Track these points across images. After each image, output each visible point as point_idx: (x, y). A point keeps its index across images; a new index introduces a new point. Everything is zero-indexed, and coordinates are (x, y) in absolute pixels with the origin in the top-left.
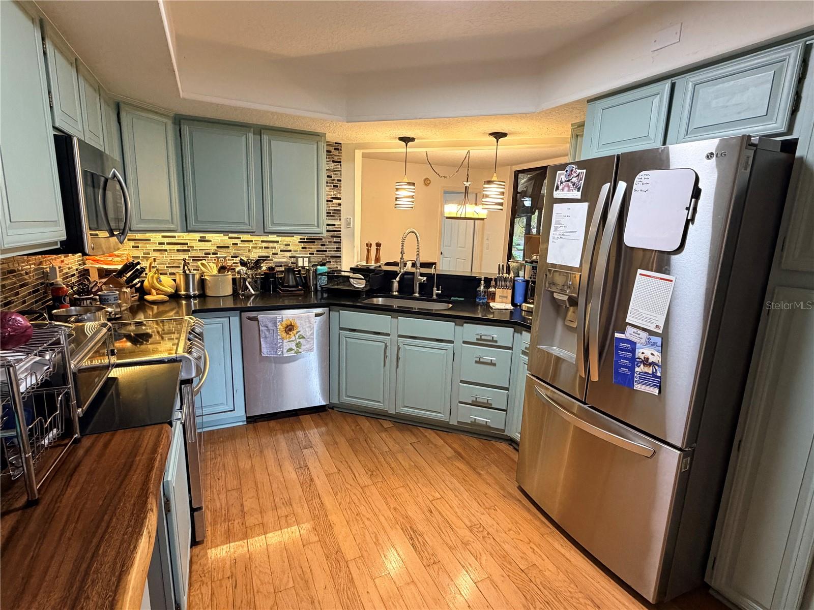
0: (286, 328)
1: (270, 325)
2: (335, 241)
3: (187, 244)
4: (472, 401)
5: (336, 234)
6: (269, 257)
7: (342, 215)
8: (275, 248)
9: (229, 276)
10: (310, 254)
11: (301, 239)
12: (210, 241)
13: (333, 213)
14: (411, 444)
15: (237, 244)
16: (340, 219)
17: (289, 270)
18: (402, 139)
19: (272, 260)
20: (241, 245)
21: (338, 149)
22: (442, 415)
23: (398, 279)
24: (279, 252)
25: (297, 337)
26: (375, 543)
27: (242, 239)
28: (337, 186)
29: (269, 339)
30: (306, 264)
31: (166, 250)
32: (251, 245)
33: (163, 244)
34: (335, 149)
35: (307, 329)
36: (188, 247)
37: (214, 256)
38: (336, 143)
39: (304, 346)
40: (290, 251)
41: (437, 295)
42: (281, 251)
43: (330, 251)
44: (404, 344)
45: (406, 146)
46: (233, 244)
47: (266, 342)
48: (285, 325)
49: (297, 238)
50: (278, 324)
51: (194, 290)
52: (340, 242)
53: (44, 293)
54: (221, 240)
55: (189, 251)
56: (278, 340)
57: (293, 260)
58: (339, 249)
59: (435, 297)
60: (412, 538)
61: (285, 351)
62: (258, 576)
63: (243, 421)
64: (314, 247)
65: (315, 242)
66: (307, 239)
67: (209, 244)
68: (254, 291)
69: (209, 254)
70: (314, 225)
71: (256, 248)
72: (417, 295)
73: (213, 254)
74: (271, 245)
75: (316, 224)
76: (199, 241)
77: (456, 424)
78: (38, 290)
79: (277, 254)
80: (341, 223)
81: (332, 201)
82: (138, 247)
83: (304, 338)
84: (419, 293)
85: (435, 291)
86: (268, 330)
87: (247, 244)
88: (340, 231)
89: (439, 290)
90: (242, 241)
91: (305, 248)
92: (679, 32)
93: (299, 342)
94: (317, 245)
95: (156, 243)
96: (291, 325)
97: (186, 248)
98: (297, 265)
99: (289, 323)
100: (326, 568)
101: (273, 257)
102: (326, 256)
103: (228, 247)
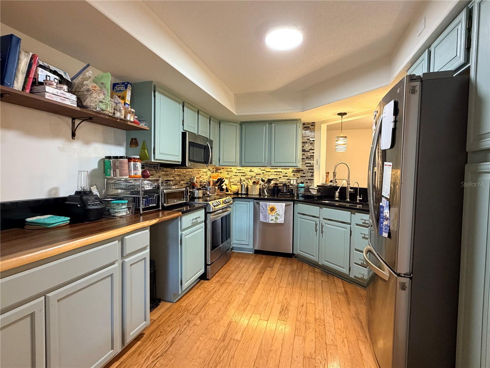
0: (271, 209)
1: (264, 207)
2: (310, 171)
3: (245, 173)
4: (361, 263)
5: (311, 168)
6: (277, 179)
7: (314, 158)
8: (280, 175)
9: (258, 187)
10: (297, 178)
11: (293, 170)
12: (254, 171)
13: (310, 157)
14: (322, 281)
15: (264, 173)
16: (314, 160)
17: (285, 185)
18: (339, 114)
19: (279, 180)
20: (266, 173)
21: (313, 125)
22: (345, 270)
23: (338, 191)
24: (282, 177)
25: (276, 214)
26: (265, 304)
27: (266, 171)
28: (312, 144)
29: (263, 214)
30: (295, 183)
31: (237, 175)
32: (270, 173)
33: (237, 173)
34: (312, 126)
35: (281, 211)
36: (245, 174)
37: (255, 178)
38: (312, 123)
39: (279, 219)
40: (287, 176)
41: (360, 200)
42: (283, 176)
43: (307, 176)
44: (325, 224)
45: (342, 117)
46: (262, 173)
47: (262, 215)
48: (270, 208)
49: (291, 170)
50: (268, 206)
51: (244, 192)
52: (313, 172)
53: (190, 185)
54: (258, 171)
55: (245, 176)
56: (267, 214)
57: (288, 181)
58: (312, 176)
59: (358, 201)
60: (283, 310)
61: (270, 220)
62: (216, 295)
63: (253, 252)
64: (299, 175)
65: (299, 172)
66: (296, 170)
67: (253, 173)
68: (267, 193)
69: (253, 177)
70: (293, 163)
71: (272, 175)
72: (348, 200)
73: (254, 177)
74: (278, 173)
75: (295, 162)
76: (250, 171)
77: (353, 277)
78: (188, 183)
79: (281, 177)
80: (314, 162)
81: (309, 151)
82: (228, 174)
83: (279, 215)
84: (349, 199)
85: (358, 198)
86: (263, 209)
87: (268, 173)
88: (313, 166)
89: (361, 198)
90: (266, 172)
91: (295, 175)
92: (424, 23)
93: (277, 217)
94: (301, 173)
95: (234, 172)
96: (273, 208)
97: (244, 174)
98: (290, 183)
99: (272, 207)
100: (239, 303)
101: (279, 179)
102: (305, 179)
103: (260, 174)
